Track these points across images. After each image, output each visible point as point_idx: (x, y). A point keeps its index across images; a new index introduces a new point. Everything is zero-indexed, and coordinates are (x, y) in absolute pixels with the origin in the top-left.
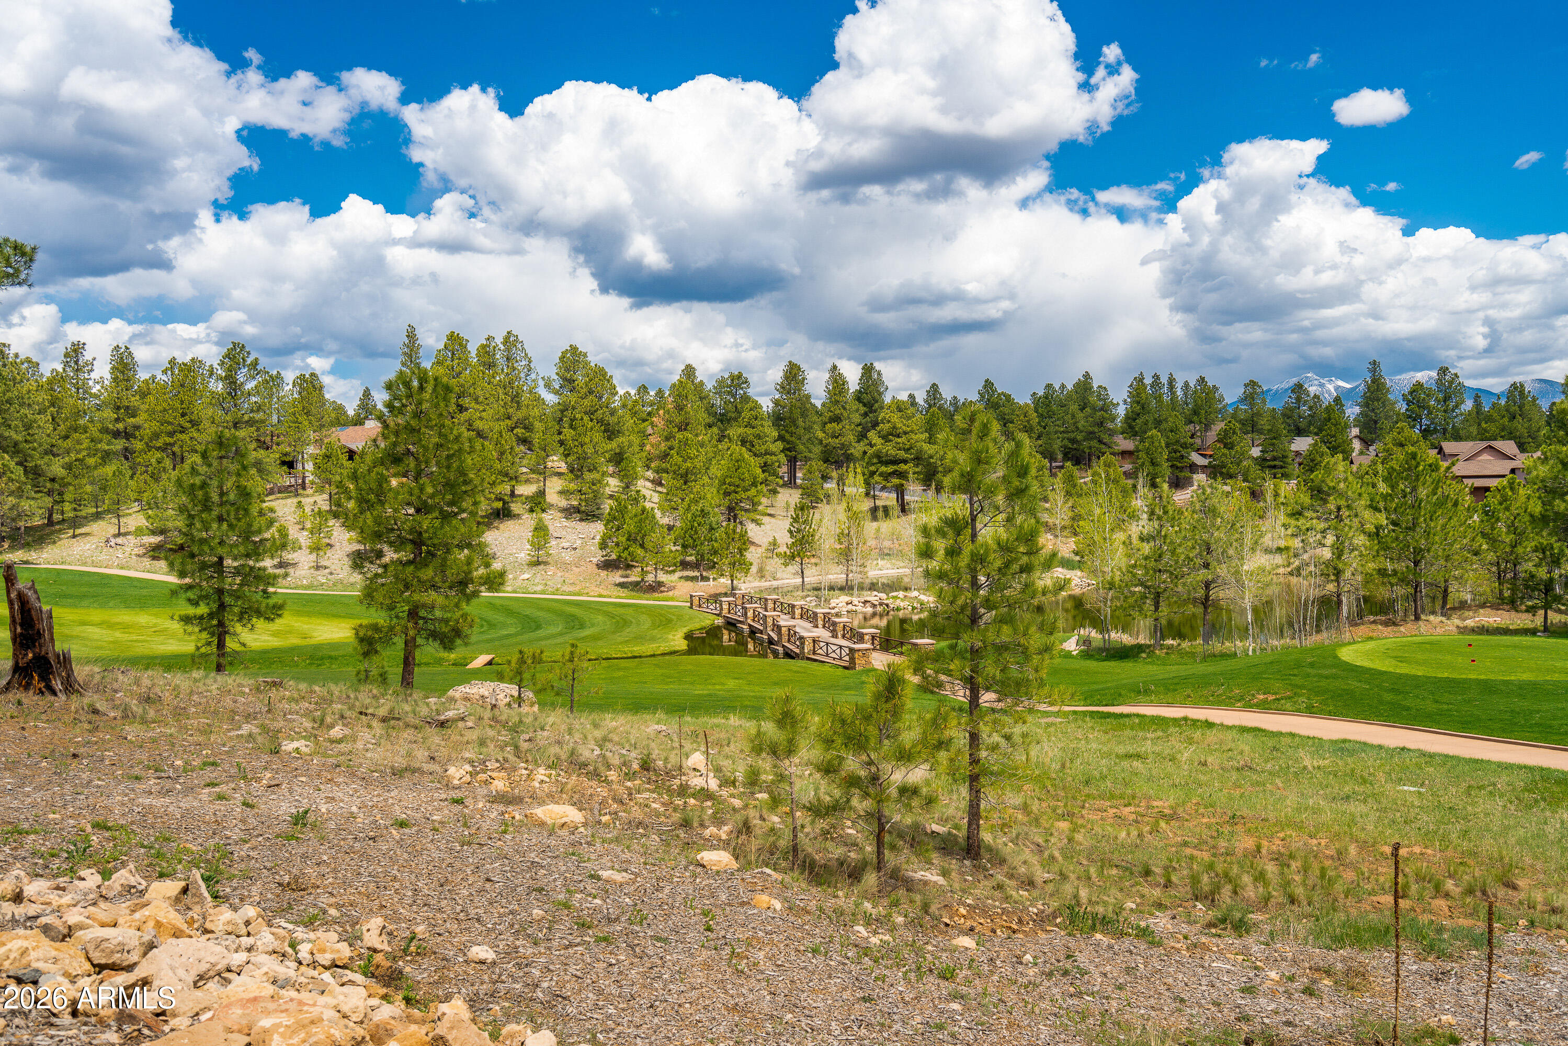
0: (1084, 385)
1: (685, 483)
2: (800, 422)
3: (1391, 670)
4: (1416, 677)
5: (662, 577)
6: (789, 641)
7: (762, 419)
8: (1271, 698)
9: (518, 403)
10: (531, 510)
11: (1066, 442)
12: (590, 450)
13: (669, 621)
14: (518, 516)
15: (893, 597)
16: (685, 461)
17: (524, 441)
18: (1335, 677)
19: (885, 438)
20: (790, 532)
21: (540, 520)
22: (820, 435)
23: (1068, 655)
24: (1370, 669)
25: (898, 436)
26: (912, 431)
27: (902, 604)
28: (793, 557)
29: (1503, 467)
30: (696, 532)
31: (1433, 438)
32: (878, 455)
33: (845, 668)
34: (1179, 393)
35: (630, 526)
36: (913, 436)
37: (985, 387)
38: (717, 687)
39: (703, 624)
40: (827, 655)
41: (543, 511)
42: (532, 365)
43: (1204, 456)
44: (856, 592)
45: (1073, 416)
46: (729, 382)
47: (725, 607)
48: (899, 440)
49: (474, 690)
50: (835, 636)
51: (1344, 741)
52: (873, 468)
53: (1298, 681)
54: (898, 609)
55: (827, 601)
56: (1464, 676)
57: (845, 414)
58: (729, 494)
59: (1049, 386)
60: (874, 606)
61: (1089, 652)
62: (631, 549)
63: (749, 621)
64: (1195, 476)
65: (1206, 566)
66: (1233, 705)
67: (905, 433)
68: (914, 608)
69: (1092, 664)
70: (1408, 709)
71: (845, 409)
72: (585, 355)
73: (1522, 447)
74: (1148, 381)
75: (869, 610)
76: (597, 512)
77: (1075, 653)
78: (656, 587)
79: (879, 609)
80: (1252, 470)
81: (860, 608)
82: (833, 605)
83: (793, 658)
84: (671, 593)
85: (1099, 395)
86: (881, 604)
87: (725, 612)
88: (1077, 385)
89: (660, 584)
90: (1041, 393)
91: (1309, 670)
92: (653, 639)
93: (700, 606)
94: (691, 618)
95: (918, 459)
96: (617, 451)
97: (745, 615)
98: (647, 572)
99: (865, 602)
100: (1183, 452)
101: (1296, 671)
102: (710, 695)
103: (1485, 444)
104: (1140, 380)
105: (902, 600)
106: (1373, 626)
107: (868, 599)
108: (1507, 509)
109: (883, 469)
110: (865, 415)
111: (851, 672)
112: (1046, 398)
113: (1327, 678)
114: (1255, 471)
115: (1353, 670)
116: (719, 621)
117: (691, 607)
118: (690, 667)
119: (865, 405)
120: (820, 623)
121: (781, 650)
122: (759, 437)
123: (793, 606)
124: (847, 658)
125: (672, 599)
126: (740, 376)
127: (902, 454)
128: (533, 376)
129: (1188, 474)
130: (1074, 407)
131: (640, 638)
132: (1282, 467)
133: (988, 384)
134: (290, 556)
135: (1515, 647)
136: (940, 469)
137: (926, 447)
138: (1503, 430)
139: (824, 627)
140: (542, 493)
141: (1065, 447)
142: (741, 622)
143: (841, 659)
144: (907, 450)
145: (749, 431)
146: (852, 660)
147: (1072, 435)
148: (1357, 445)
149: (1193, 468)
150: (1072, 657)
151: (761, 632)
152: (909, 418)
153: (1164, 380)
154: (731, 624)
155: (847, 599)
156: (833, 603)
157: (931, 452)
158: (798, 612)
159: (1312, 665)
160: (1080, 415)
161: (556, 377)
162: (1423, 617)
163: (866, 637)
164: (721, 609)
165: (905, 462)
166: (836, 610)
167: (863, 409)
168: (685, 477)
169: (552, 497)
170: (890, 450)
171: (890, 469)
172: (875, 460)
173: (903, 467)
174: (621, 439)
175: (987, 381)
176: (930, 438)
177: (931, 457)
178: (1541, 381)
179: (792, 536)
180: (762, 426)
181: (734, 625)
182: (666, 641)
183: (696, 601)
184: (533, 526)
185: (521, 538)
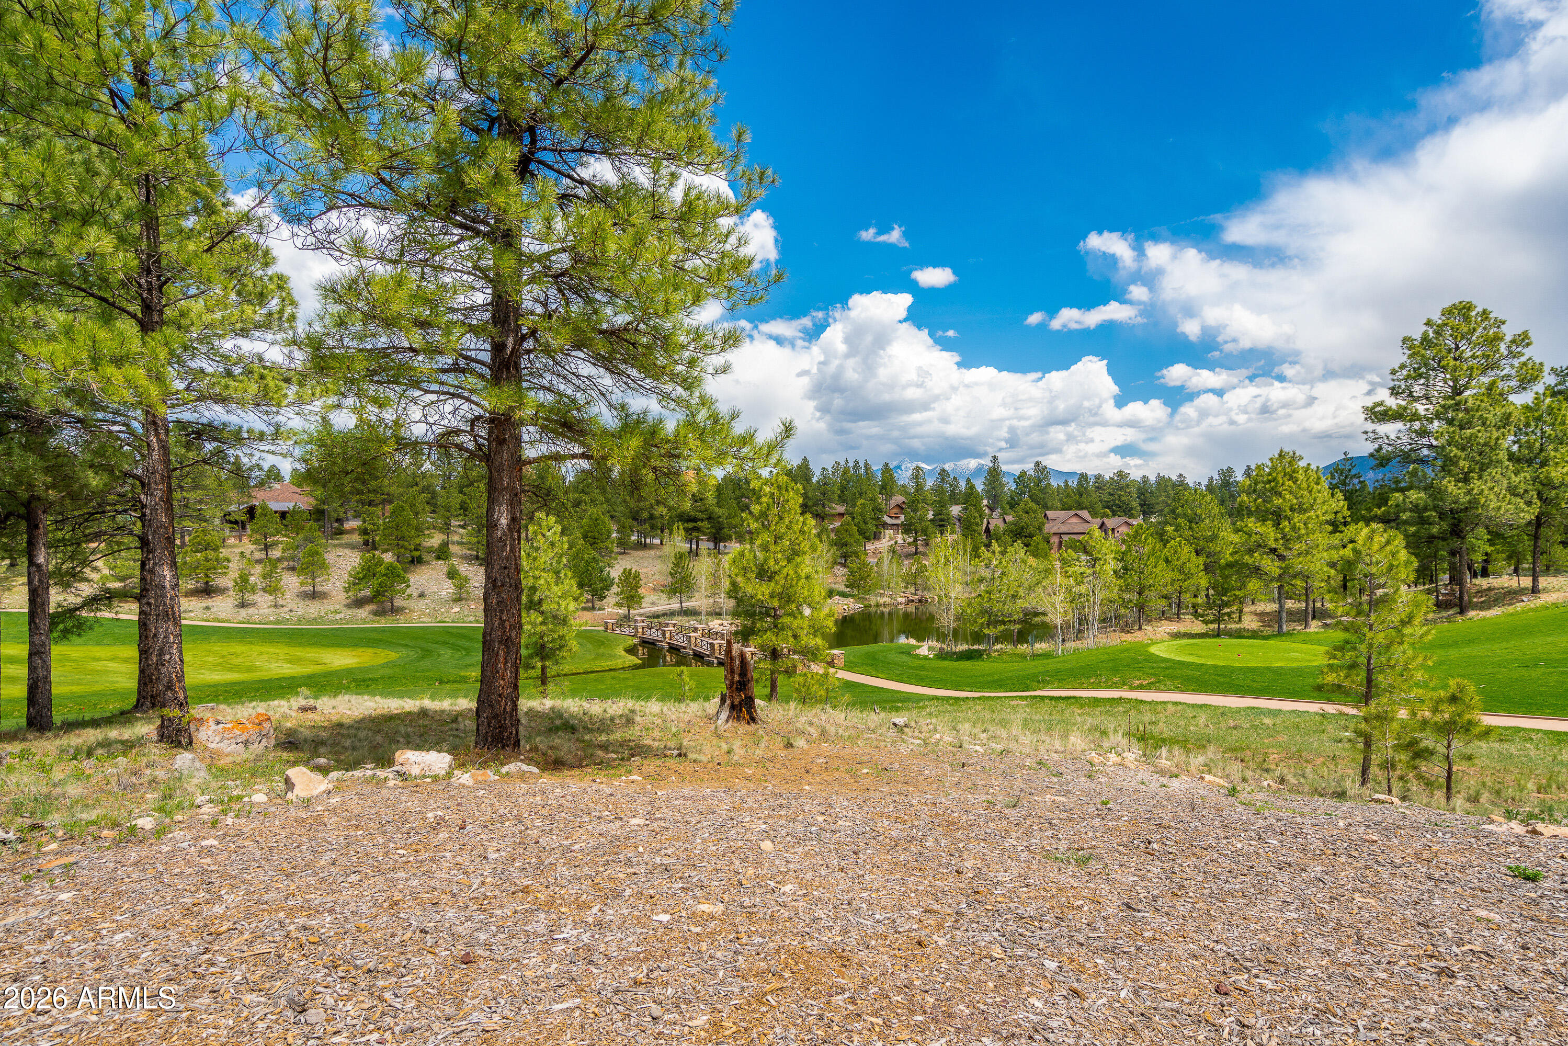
0: (805, 466)
10: (439, 558)
13: (602, 641)
14: (428, 562)
21: (450, 567)
23: (928, 658)
29: (1083, 528)
41: (450, 559)
43: (891, 517)
44: (724, 616)
47: (640, 630)
55: (707, 624)
61: (943, 655)
64: (887, 531)
69: (947, 664)
73: (1090, 513)
74: (851, 464)
77: (933, 657)
87: (640, 634)
88: (801, 465)
93: (615, 629)
94: (616, 639)
97: (664, 635)
99: (734, 624)
100: (878, 515)
101: (1140, 665)
103: (1070, 512)
104: (844, 461)
107: (735, 621)
116: (639, 640)
121: (715, 661)
127: (700, 515)
129: (882, 530)
134: (251, 598)
137: (716, 509)
150: (932, 659)
154: (648, 642)
155: (720, 622)
164: (636, 632)
165: (702, 520)
173: (700, 524)
179: (673, 577)
181: (652, 643)
182: (614, 657)
183: (610, 626)
184: (445, 570)
185: (437, 580)
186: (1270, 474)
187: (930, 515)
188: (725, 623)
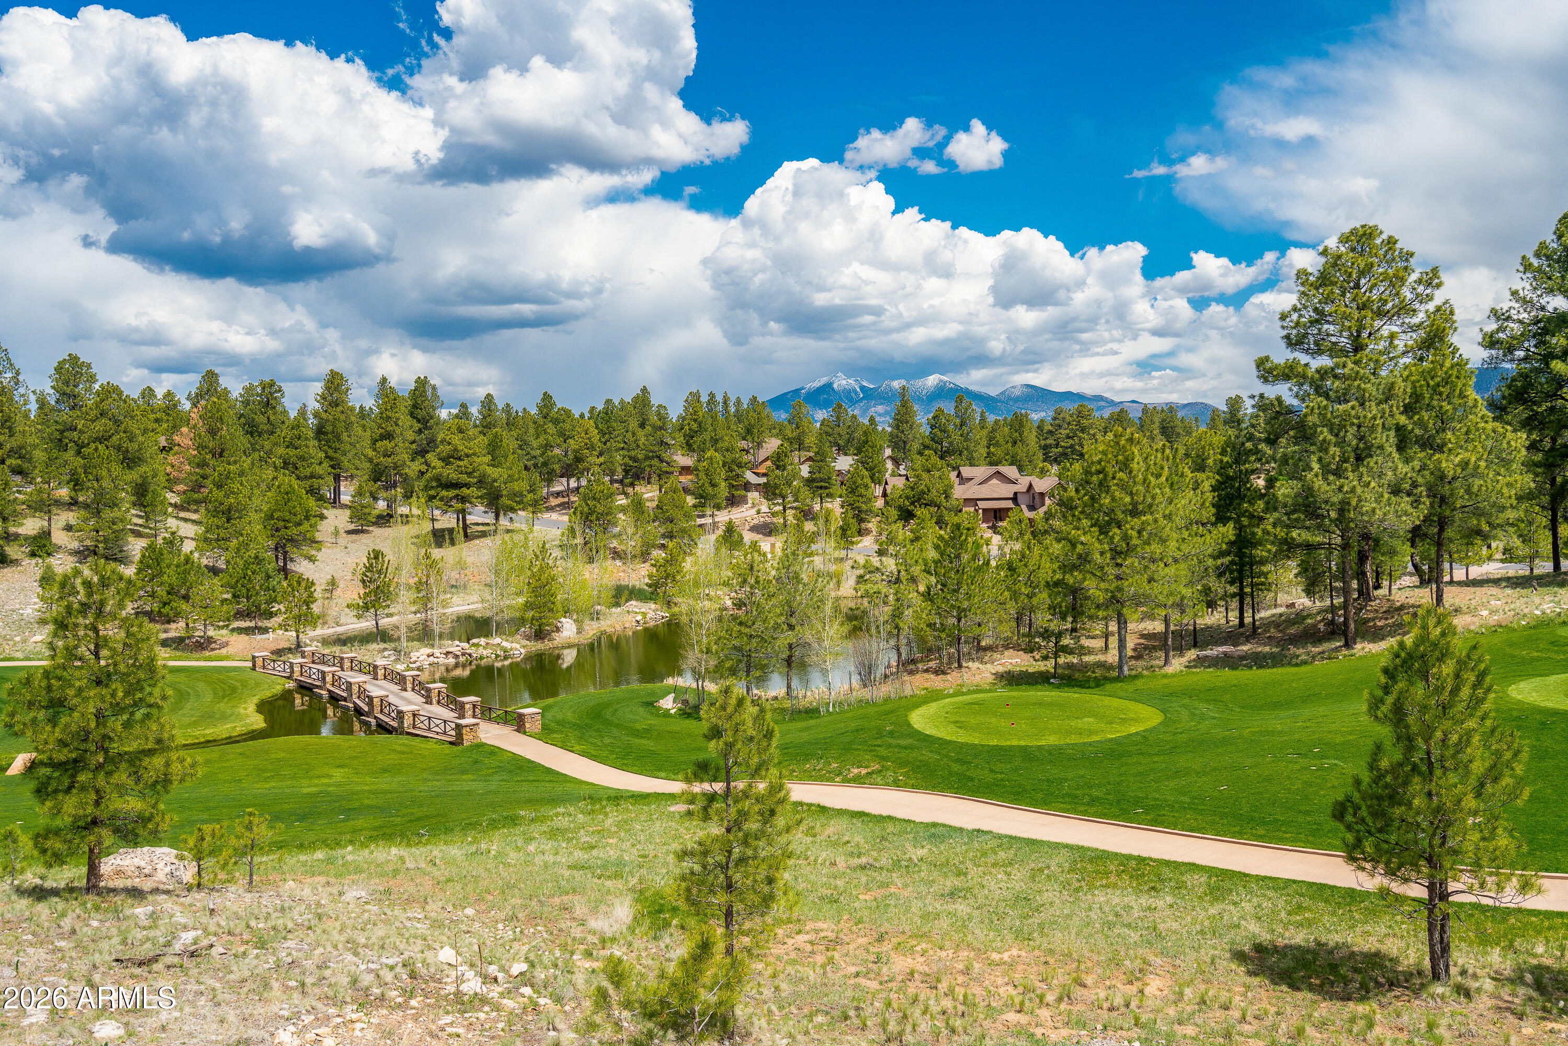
0: (643, 399)
1: (228, 521)
2: (345, 436)
3: (954, 738)
4: (974, 746)
5: (211, 633)
6: (381, 711)
7: (306, 439)
8: (864, 771)
9: (10, 428)
10: (33, 555)
11: (627, 460)
12: (107, 483)
13: (234, 690)
14: (15, 562)
15: (474, 645)
16: (227, 496)
17: (18, 471)
18: (910, 747)
19: (446, 460)
20: (363, 581)
21: (49, 567)
22: (371, 453)
23: (666, 714)
24: (939, 739)
25: (460, 459)
26: (474, 454)
27: (485, 653)
28: (366, 608)
29: (1007, 490)
30: (250, 580)
31: (952, 460)
32: (437, 479)
33: (451, 743)
34: (732, 409)
35: (170, 577)
36: (476, 459)
37: (543, 400)
38: (325, 781)
39: (274, 691)
40: (429, 729)
41: (49, 554)
42: (21, 378)
43: (757, 474)
44: (437, 643)
45: (634, 434)
46: (259, 390)
47: (296, 669)
48: (461, 463)
49: (127, 862)
50: (429, 701)
51: (934, 825)
52: (432, 492)
53: (883, 752)
54: (481, 658)
55: (407, 654)
56: (1008, 743)
57: (398, 431)
58: (277, 530)
59: (609, 402)
60: (457, 656)
61: (688, 712)
62: (174, 604)
63: (329, 686)
64: (749, 494)
65: (791, 627)
66: (833, 780)
67: (467, 456)
68: (497, 656)
70: (972, 779)
71: (397, 425)
72: (89, 366)
73: (1021, 469)
74: (704, 399)
75: (451, 661)
76: (119, 556)
77: (672, 712)
78: (205, 644)
79: (462, 659)
80: (802, 490)
81: (442, 660)
82: (414, 659)
83: (390, 732)
84: (224, 651)
85: (659, 414)
86: (463, 654)
87: (296, 675)
88: (636, 398)
89: (210, 640)
90: (600, 407)
91: (891, 741)
92: (224, 717)
93: (264, 667)
94: (258, 684)
95: (481, 482)
96: (139, 481)
97: (323, 679)
98: (194, 629)
99: (448, 653)
100: (739, 471)
101: (879, 742)
102: (321, 792)
103: (993, 469)
104: (696, 396)
105: (485, 648)
106: (926, 675)
107: (450, 650)
108: (1026, 565)
109: (444, 493)
110: (420, 431)
111: (460, 748)
112: (606, 414)
113: (905, 748)
114: (805, 493)
115: (925, 740)
116: (291, 685)
117: (254, 668)
118: (282, 755)
119: (419, 421)
120: (409, 686)
121: (373, 722)
122: (302, 458)
123: (376, 667)
124: (453, 733)
125: (227, 658)
126: (272, 384)
127: (464, 478)
128: (22, 390)
129: (743, 492)
130: (633, 424)
131: (209, 717)
132: (826, 488)
133: (547, 397)
135: (1040, 704)
136: (504, 493)
137: (489, 470)
138: (1007, 454)
139: (413, 690)
140: (46, 534)
141: (625, 464)
142: (317, 687)
143: (445, 733)
144: (469, 474)
145: (292, 452)
146: (459, 735)
147: (633, 453)
148: (889, 465)
149: (747, 486)
150: (670, 716)
151: (345, 700)
152: (470, 439)
153: (719, 398)
154: (305, 688)
155: (428, 651)
156: (414, 656)
157: (495, 475)
158: (381, 673)
159: (891, 734)
160: (641, 433)
161: (52, 391)
162: (964, 664)
163: (467, 706)
164: (292, 672)
165: (467, 486)
166: (418, 664)
167: (417, 426)
168: (228, 514)
169: (59, 537)
170: (450, 473)
171: (452, 493)
172: (434, 484)
173: (465, 491)
174: (143, 469)
175: (545, 394)
176: (493, 460)
177: (495, 481)
178: (1028, 386)
179: (365, 587)
180: (307, 447)
181: (310, 690)
182: (239, 717)
183: (259, 662)
184: (39, 573)
185: (23, 589)
186: (1099, 462)
187: (805, 471)
188: (437, 652)
